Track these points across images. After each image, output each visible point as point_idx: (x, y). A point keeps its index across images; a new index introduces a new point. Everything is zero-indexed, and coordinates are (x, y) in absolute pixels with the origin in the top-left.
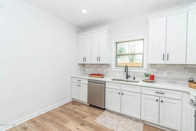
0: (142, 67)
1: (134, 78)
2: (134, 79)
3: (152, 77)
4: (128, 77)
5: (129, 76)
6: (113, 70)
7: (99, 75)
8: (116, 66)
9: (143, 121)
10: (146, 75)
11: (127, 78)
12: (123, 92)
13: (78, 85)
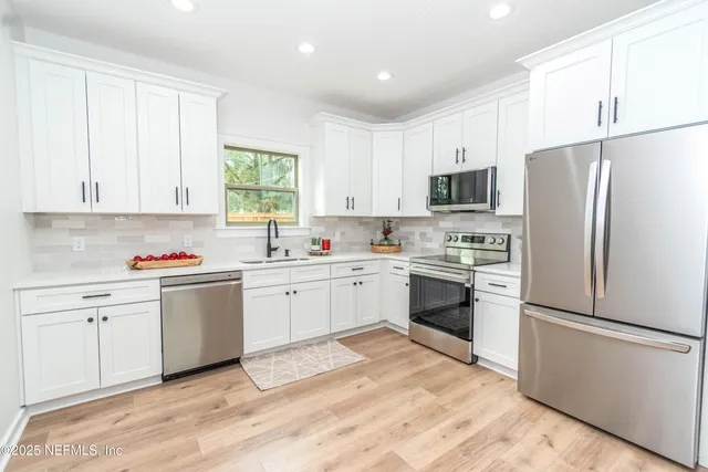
0: (297, 223)
1: (287, 251)
2: (287, 255)
3: (326, 245)
4: (270, 250)
5: (275, 249)
6: (220, 235)
7: (174, 257)
8: (228, 223)
9: (330, 337)
10: (314, 242)
11: (269, 255)
12: (293, 288)
13: (90, 320)
